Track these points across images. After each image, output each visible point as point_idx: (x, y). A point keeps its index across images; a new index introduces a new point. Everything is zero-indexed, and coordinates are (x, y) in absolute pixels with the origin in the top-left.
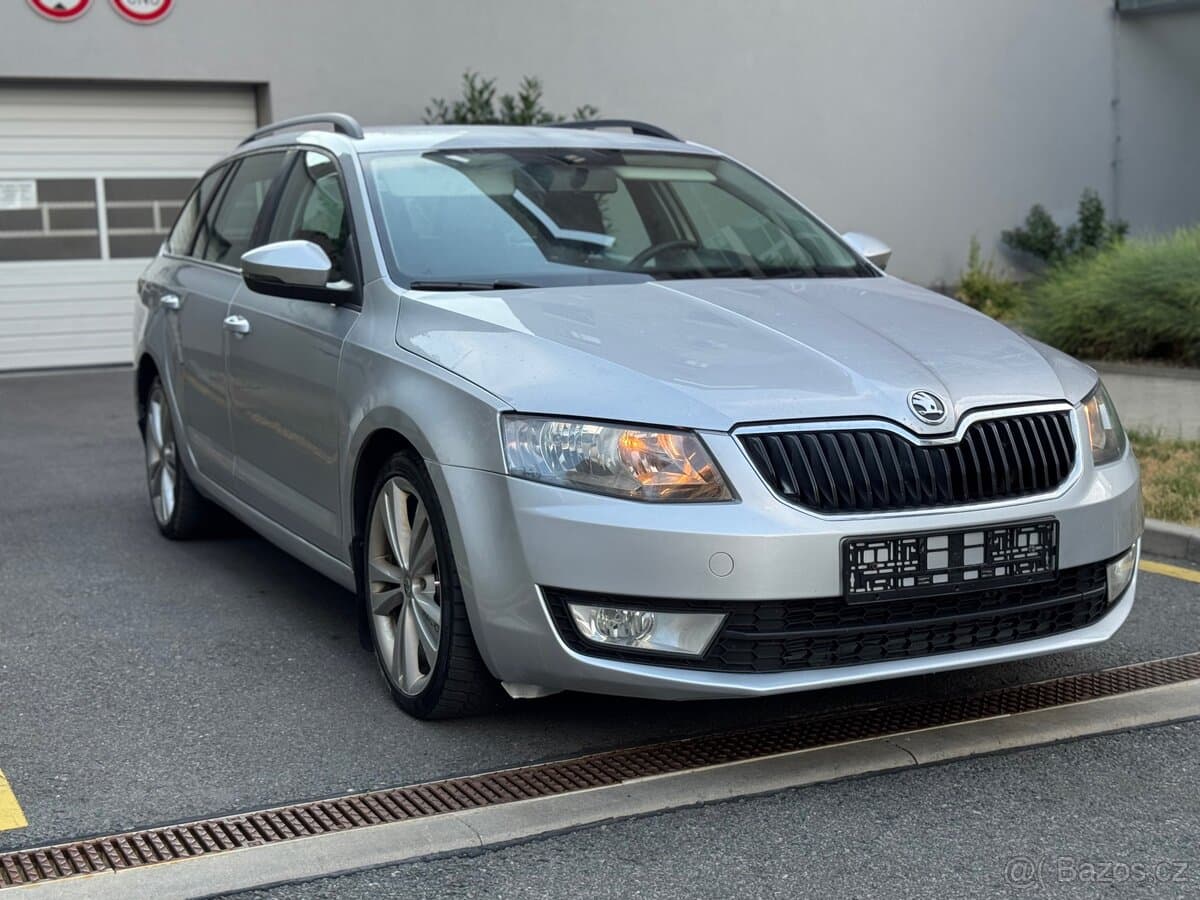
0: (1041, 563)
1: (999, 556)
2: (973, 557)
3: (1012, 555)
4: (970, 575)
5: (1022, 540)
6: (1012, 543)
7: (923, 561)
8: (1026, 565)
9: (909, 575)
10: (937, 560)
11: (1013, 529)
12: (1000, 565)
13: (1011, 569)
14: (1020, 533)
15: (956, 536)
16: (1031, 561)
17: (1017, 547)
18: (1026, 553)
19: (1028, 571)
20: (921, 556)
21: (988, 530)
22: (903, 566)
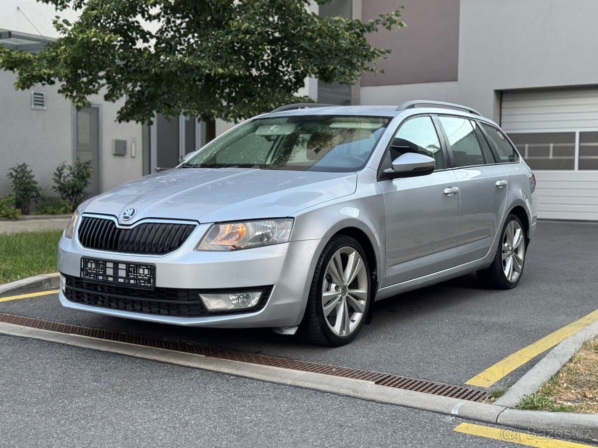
0: (149, 282)
1: (131, 275)
2: (122, 273)
3: (137, 276)
4: (121, 280)
5: (141, 271)
6: (137, 271)
7: (105, 272)
8: (143, 281)
9: (101, 275)
10: (110, 272)
11: (138, 265)
12: (132, 279)
13: (137, 282)
14: (140, 268)
15: (116, 263)
16: (145, 280)
17: (139, 273)
18: (143, 276)
19: (143, 284)
20: (105, 268)
21: (128, 264)
22: (99, 271)
